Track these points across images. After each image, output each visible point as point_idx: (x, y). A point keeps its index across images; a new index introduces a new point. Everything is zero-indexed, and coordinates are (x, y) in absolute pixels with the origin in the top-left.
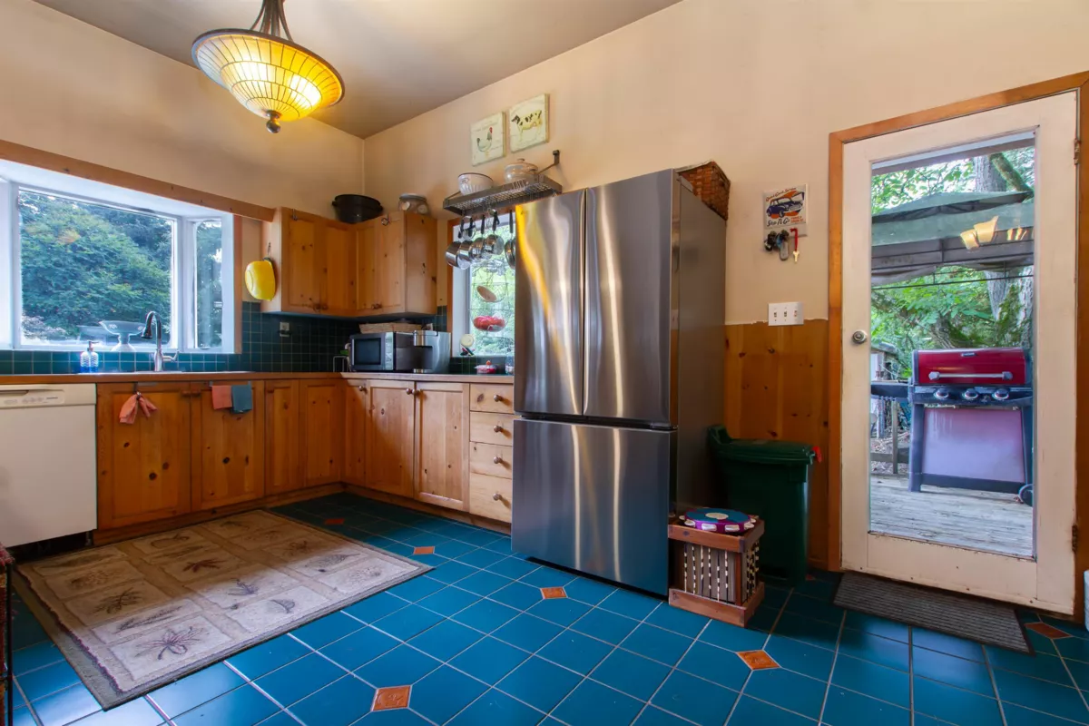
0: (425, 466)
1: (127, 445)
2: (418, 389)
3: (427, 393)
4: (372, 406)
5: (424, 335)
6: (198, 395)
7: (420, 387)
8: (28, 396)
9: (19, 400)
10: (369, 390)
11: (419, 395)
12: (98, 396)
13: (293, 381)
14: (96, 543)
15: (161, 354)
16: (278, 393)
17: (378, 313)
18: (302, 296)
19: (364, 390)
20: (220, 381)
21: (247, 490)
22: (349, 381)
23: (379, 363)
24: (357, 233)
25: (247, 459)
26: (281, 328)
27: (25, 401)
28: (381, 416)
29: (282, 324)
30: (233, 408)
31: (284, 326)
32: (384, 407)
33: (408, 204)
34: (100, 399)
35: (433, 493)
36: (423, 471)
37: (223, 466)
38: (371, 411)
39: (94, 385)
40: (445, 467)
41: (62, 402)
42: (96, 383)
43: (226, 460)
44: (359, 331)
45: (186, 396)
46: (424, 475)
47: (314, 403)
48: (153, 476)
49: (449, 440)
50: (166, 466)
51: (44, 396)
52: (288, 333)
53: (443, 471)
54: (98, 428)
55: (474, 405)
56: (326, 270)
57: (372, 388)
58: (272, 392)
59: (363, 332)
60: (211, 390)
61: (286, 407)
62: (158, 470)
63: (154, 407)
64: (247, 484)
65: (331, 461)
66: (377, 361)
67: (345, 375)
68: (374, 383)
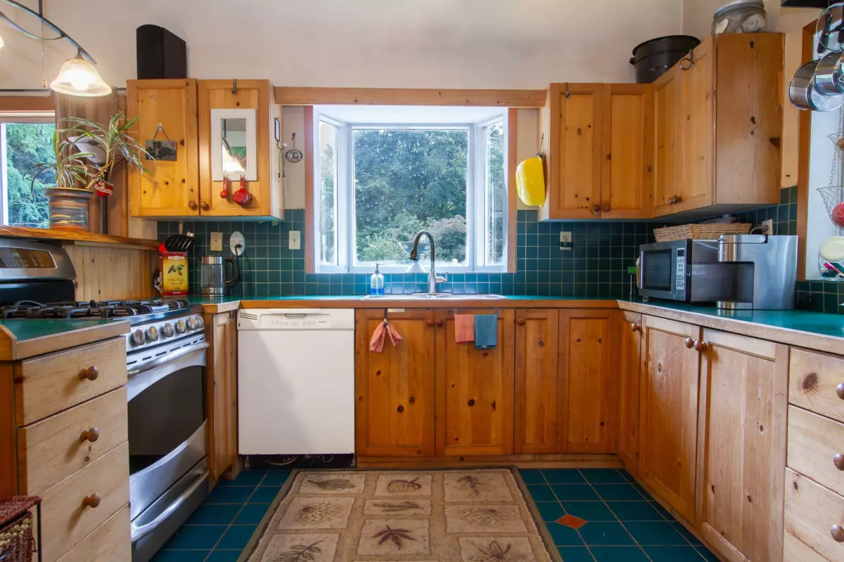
0: (713, 479)
1: (379, 373)
2: (705, 341)
3: (719, 351)
4: (648, 356)
5: (738, 244)
6: (441, 325)
7: (710, 337)
8: (307, 319)
9: (300, 323)
10: (644, 331)
11: (706, 351)
12: (356, 321)
13: (550, 311)
14: (359, 465)
15: (434, 275)
16: (531, 325)
17: (677, 209)
18: (576, 196)
19: (639, 329)
20: (465, 308)
21: (493, 442)
22: (626, 313)
23: (668, 289)
24: (656, 93)
25: (494, 405)
26: (562, 240)
27: (304, 324)
28: (659, 374)
29: (562, 234)
30: (474, 342)
31: (565, 236)
32: (661, 361)
33: (725, 22)
34: (357, 324)
35: (723, 534)
36: (709, 487)
37: (468, 408)
38: (646, 364)
39: (353, 310)
40: (742, 499)
41: (329, 327)
42: (355, 309)
43: (471, 403)
44: (652, 239)
45: (430, 325)
46: (711, 496)
47: (579, 340)
48: (400, 409)
49: (749, 449)
50: (412, 400)
51: (317, 319)
52: (569, 245)
53: (740, 502)
54: (356, 353)
55: (796, 394)
56: (609, 157)
57: (648, 329)
58: (522, 324)
59: (659, 240)
60: (453, 319)
61: (541, 344)
62: (405, 402)
63: (398, 336)
64: (493, 436)
65: (602, 424)
66: (666, 285)
67: (622, 304)
68: (650, 322)
